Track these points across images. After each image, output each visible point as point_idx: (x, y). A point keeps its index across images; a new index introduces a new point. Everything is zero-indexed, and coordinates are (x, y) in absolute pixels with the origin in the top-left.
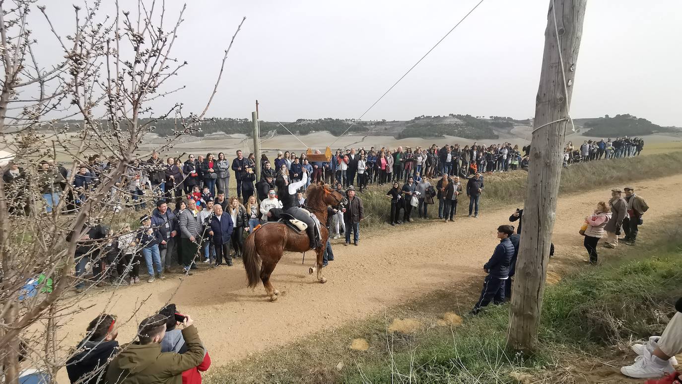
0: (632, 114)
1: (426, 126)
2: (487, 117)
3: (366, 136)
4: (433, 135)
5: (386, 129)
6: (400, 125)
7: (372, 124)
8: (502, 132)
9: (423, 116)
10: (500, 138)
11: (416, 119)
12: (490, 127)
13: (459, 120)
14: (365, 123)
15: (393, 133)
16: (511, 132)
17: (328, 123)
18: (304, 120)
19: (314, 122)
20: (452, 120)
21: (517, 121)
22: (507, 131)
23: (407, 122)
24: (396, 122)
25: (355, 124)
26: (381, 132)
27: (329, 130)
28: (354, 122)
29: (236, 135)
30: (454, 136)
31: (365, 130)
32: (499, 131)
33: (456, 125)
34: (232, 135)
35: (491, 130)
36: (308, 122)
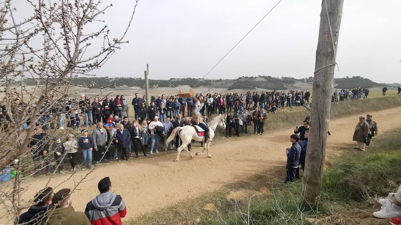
0: (361, 76)
1: (245, 82)
2: (280, 78)
3: (210, 88)
4: (249, 88)
5: (222, 84)
6: (230, 82)
7: (214, 81)
8: (289, 86)
9: (243, 77)
10: (287, 89)
11: (240, 78)
12: (282, 83)
13: (264, 79)
14: (210, 81)
15: (226, 87)
16: (294, 86)
17: (188, 80)
18: (174, 79)
19: (180, 80)
20: (260, 79)
21: (297, 80)
22: (291, 85)
23: (234, 80)
24: (228, 80)
25: (204, 81)
26: (219, 86)
27: (189, 85)
28: (204, 80)
29: (134, 88)
30: (261, 88)
31: (210, 84)
32: (287, 86)
33: (263, 82)
34: (132, 88)
35: (282, 85)
36: (177, 80)
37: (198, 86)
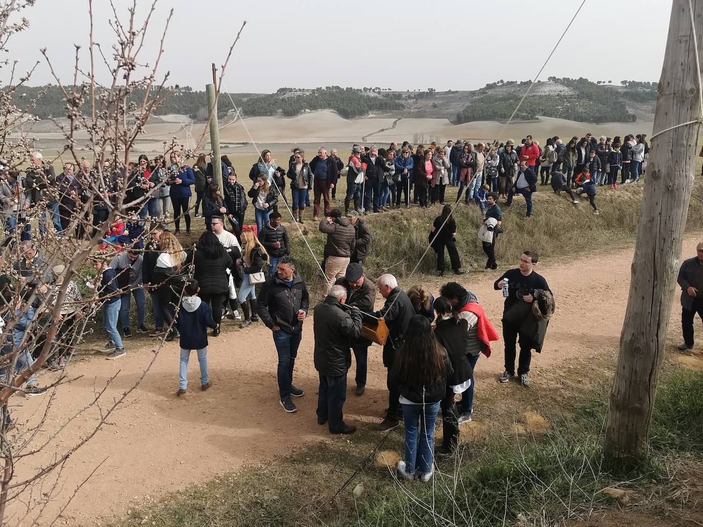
1: (505, 99)
2: (617, 83)
3: (399, 120)
4: (517, 116)
5: (435, 106)
6: (460, 98)
7: (409, 97)
8: (642, 110)
9: (502, 81)
10: (637, 120)
11: (490, 87)
12: (621, 100)
13: (566, 89)
14: (398, 96)
15: (447, 114)
17: (332, 94)
18: (290, 90)
19: (308, 94)
20: (554, 88)
23: (473, 93)
24: (453, 92)
25: (380, 97)
26: (425, 112)
27: (334, 108)
28: (379, 93)
29: (170, 117)
30: (556, 117)
31: (398, 107)
32: (638, 109)
33: (561, 98)
34: (164, 118)
35: (623, 106)
36: (299, 93)
37: (361, 113)
